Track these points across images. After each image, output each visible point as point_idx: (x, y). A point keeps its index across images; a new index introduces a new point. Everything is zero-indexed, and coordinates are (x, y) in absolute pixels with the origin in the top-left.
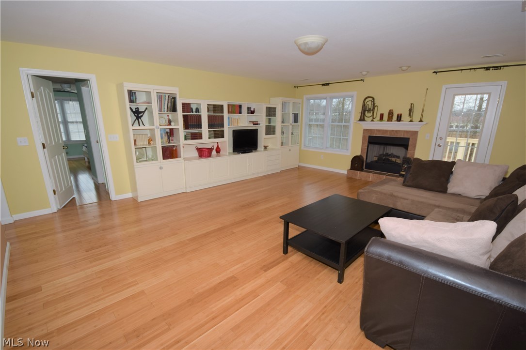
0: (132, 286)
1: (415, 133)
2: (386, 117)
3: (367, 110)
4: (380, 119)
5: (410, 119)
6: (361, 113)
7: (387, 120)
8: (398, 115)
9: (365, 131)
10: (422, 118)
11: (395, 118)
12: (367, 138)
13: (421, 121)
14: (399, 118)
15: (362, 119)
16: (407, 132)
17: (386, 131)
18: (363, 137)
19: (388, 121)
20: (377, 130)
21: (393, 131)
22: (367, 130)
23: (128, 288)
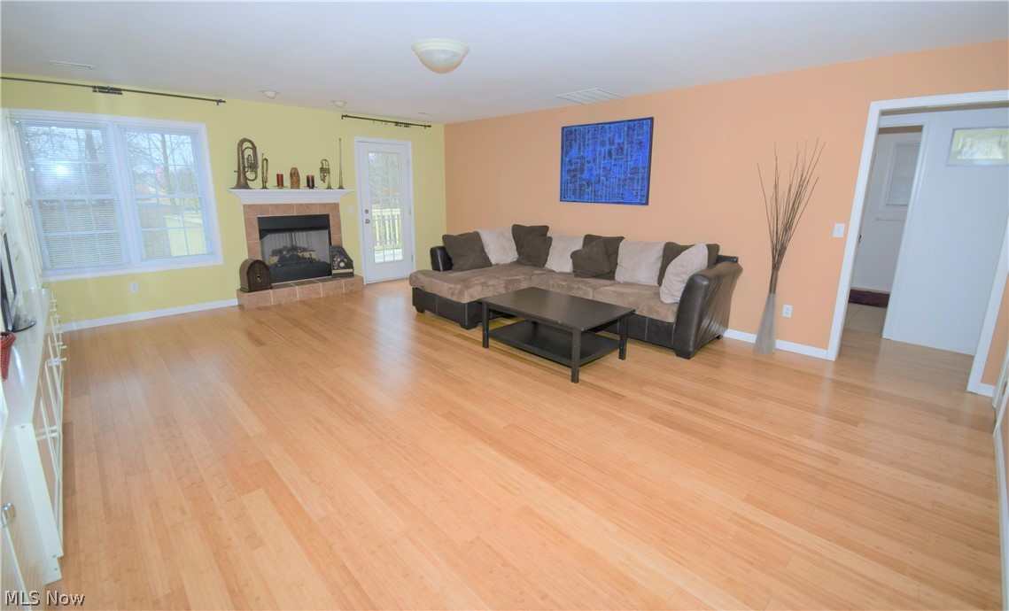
0: (748, 520)
1: (336, 206)
2: (287, 181)
3: (248, 166)
4: (278, 185)
5: (326, 185)
6: (239, 171)
7: (290, 186)
8: (308, 178)
9: (248, 208)
10: (341, 182)
11: (303, 182)
12: (256, 223)
13: (341, 188)
14: (311, 183)
15: (243, 184)
16: (324, 205)
17: (291, 206)
18: (245, 222)
19: (292, 187)
20: (272, 205)
21: (301, 205)
22: (250, 206)
23: (754, 523)
